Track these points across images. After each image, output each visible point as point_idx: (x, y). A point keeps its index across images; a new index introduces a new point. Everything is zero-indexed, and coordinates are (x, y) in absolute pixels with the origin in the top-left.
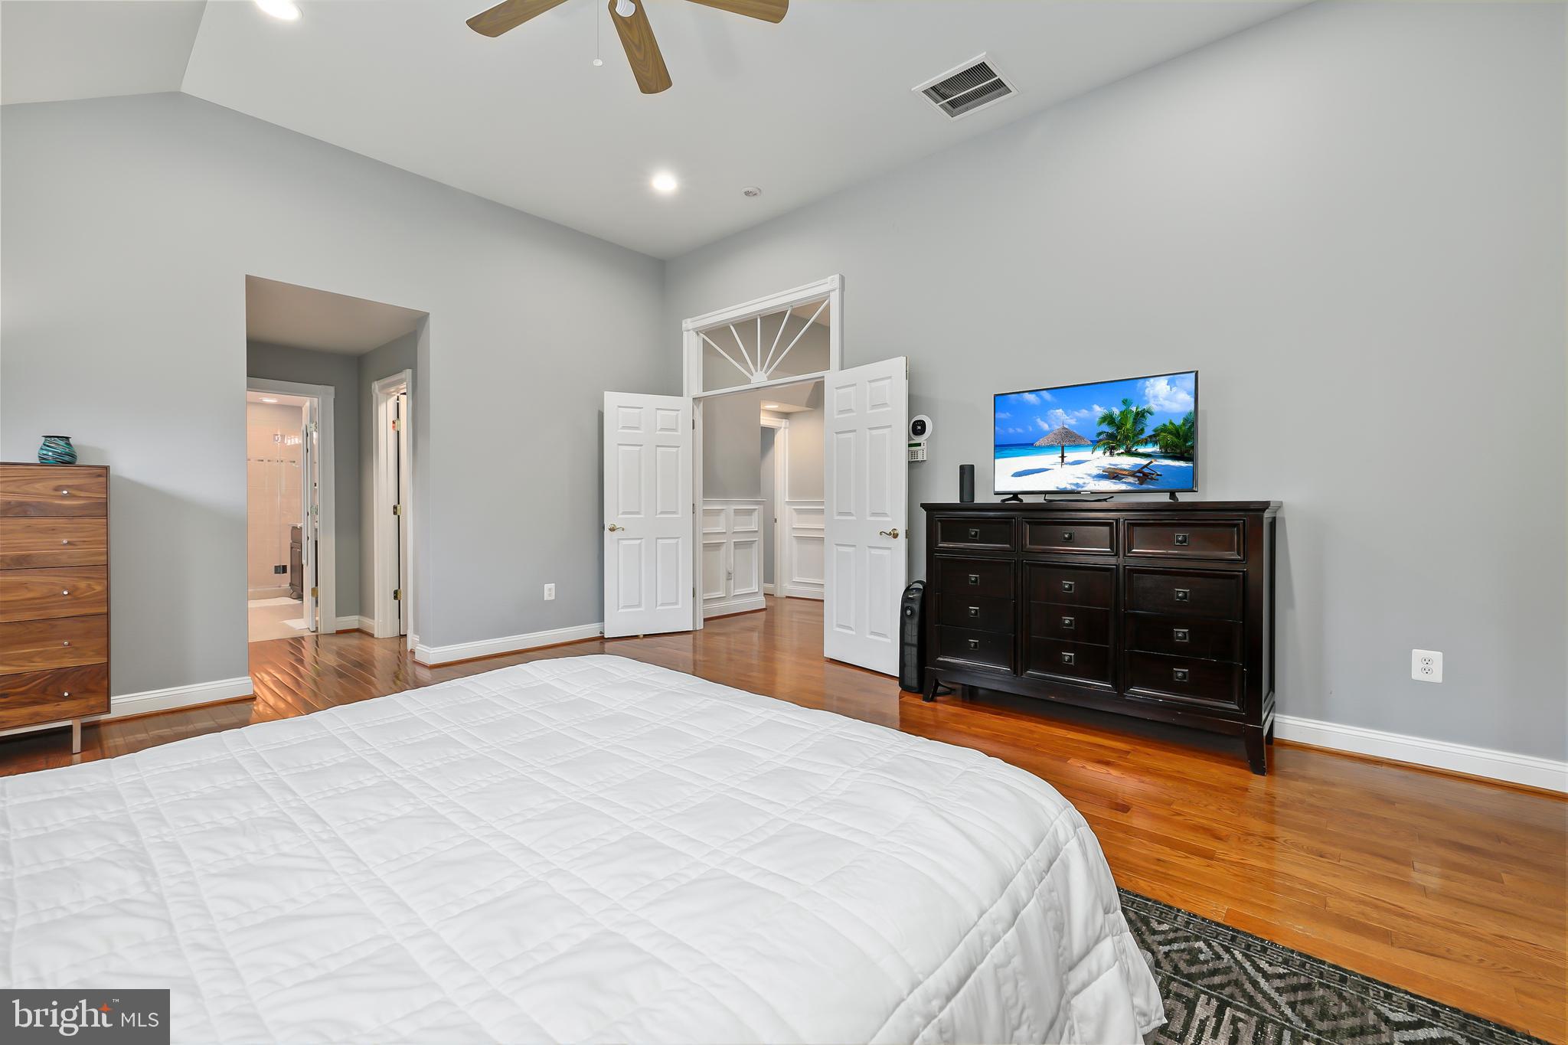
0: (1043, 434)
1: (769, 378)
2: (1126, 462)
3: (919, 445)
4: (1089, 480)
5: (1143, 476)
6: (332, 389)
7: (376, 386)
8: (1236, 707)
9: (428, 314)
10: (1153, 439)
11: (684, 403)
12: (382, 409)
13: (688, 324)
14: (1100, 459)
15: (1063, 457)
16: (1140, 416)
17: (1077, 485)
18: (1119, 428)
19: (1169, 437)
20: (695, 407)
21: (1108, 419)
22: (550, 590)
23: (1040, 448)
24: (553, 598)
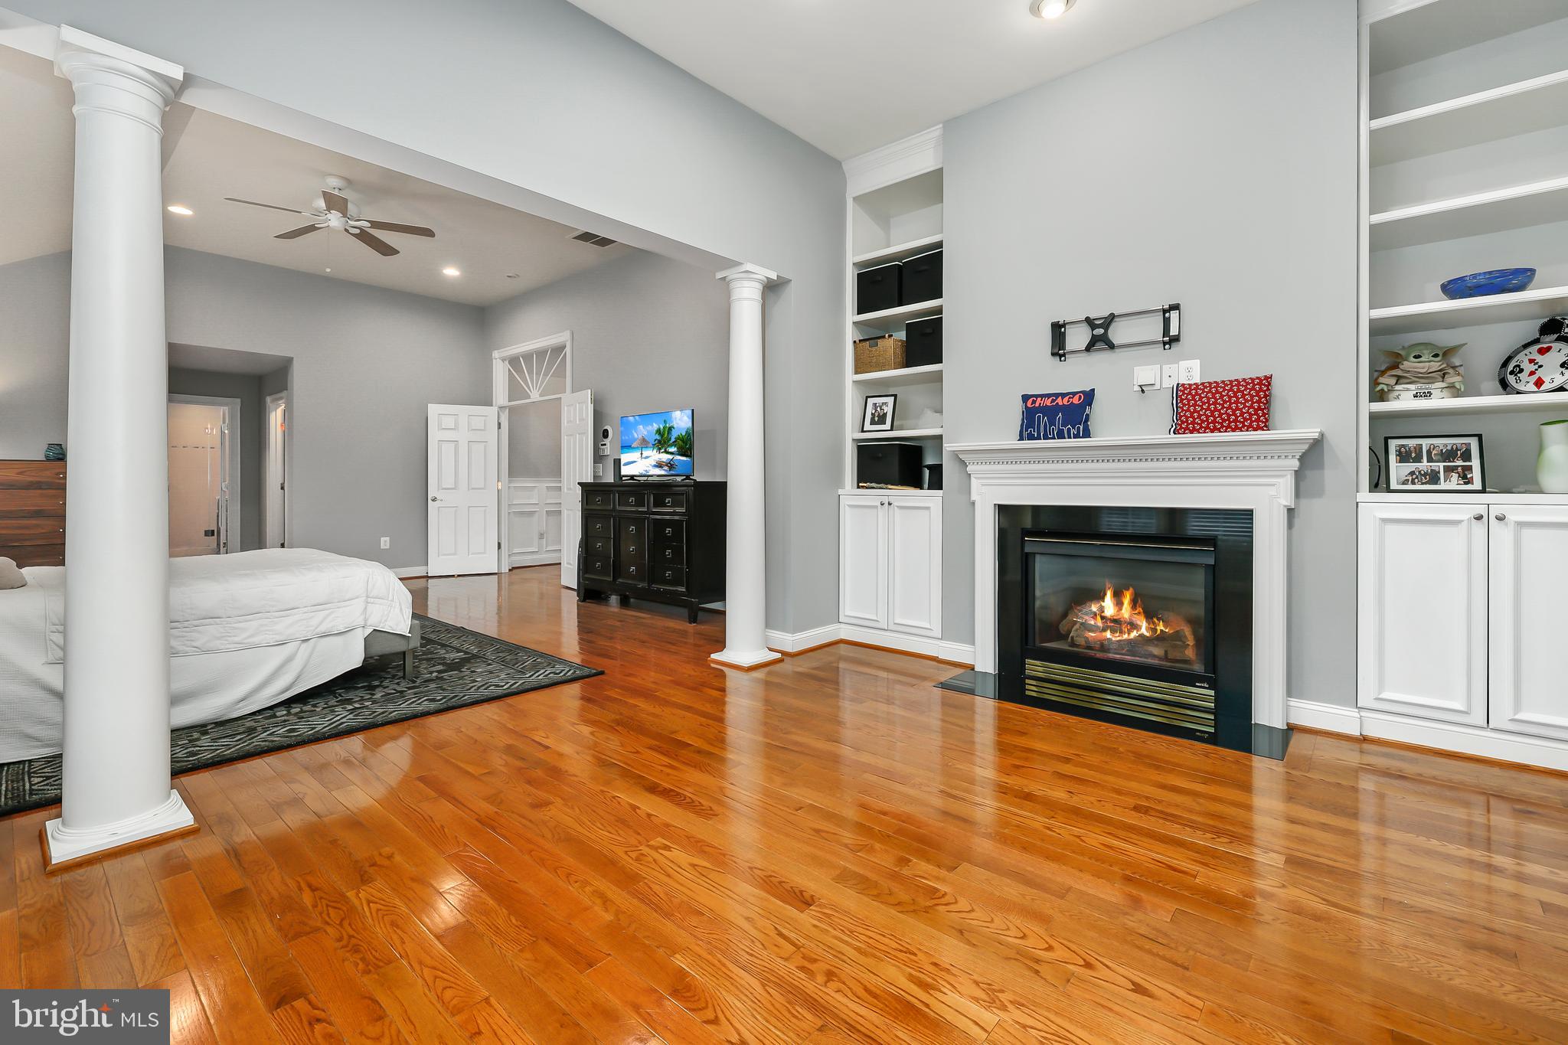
0: (635, 440)
1: (541, 395)
2: (665, 457)
3: (605, 445)
4: (651, 468)
5: (671, 465)
6: (239, 400)
7: (268, 399)
8: (684, 590)
9: (292, 358)
10: (674, 444)
11: (491, 411)
12: (272, 416)
13: (496, 354)
14: (655, 456)
15: (642, 454)
16: (670, 429)
17: (646, 471)
18: (662, 436)
19: (680, 442)
20: (501, 413)
21: (659, 431)
22: (385, 541)
23: (634, 448)
24: (388, 547)
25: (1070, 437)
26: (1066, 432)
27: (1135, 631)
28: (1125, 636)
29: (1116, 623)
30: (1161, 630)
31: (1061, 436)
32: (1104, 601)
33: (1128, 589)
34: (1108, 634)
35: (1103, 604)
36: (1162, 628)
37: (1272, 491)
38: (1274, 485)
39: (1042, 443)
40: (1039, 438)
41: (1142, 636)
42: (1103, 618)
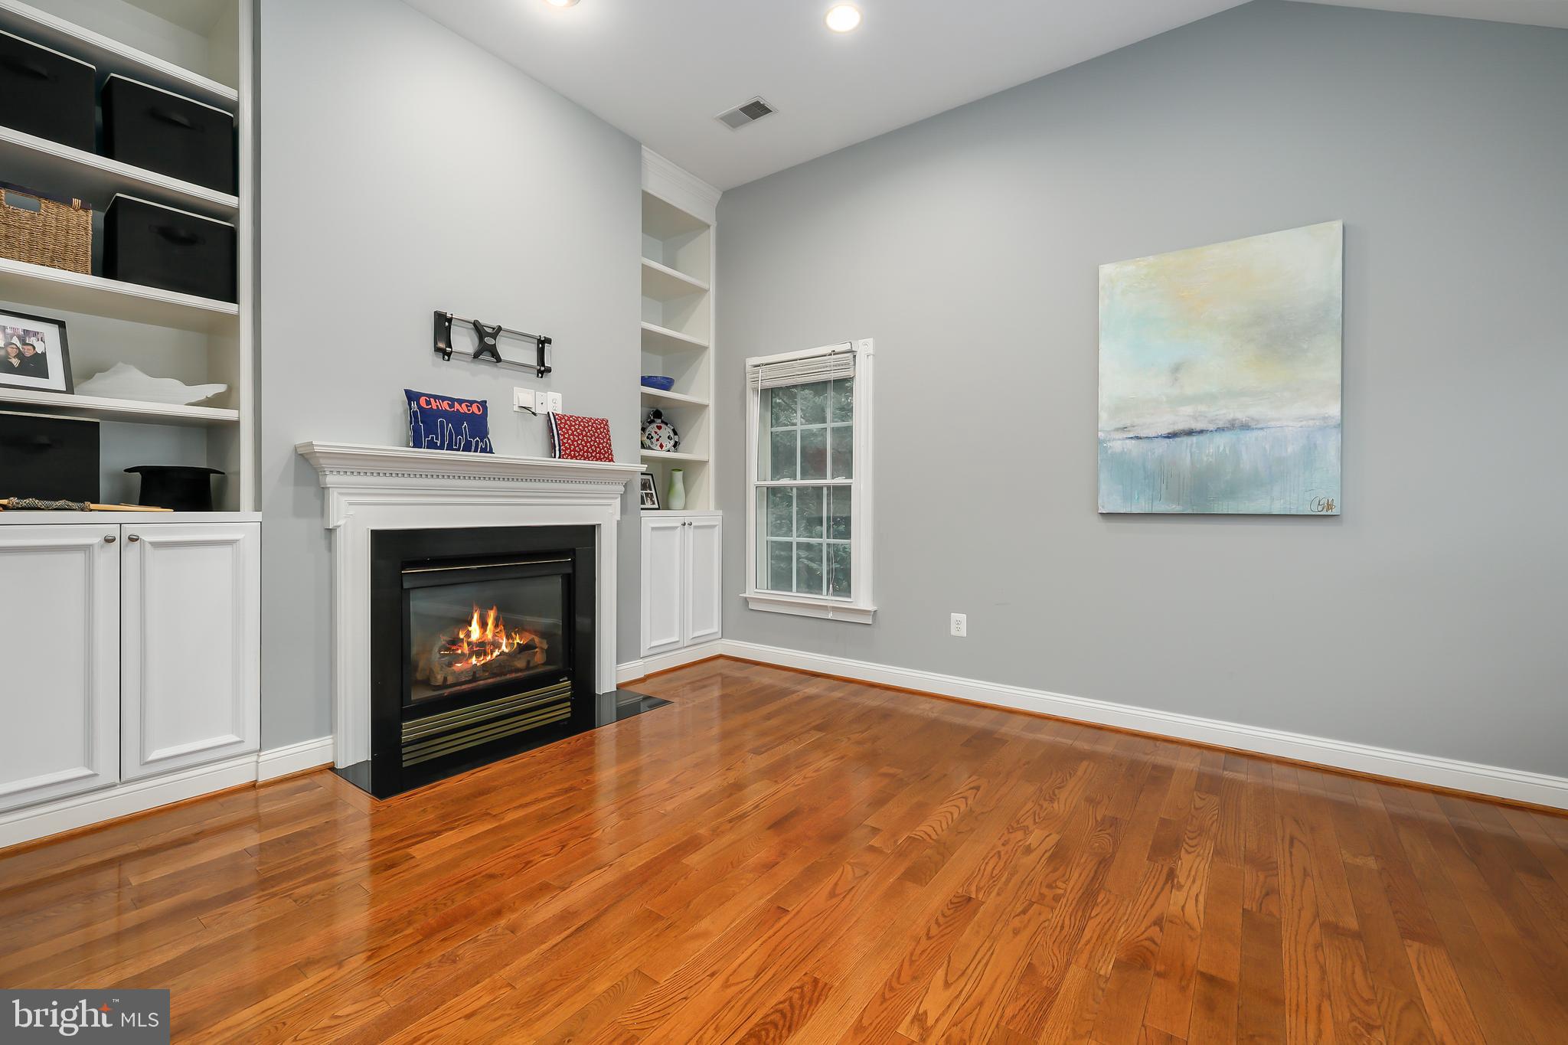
25: (476, 451)
26: (474, 444)
27: (497, 650)
28: (489, 658)
29: (481, 648)
30: (518, 643)
31: (467, 448)
32: (470, 626)
33: (492, 609)
34: (474, 660)
35: (470, 629)
36: (518, 641)
37: (610, 510)
38: (610, 505)
39: (444, 454)
40: (441, 448)
41: (502, 653)
42: (469, 644)
